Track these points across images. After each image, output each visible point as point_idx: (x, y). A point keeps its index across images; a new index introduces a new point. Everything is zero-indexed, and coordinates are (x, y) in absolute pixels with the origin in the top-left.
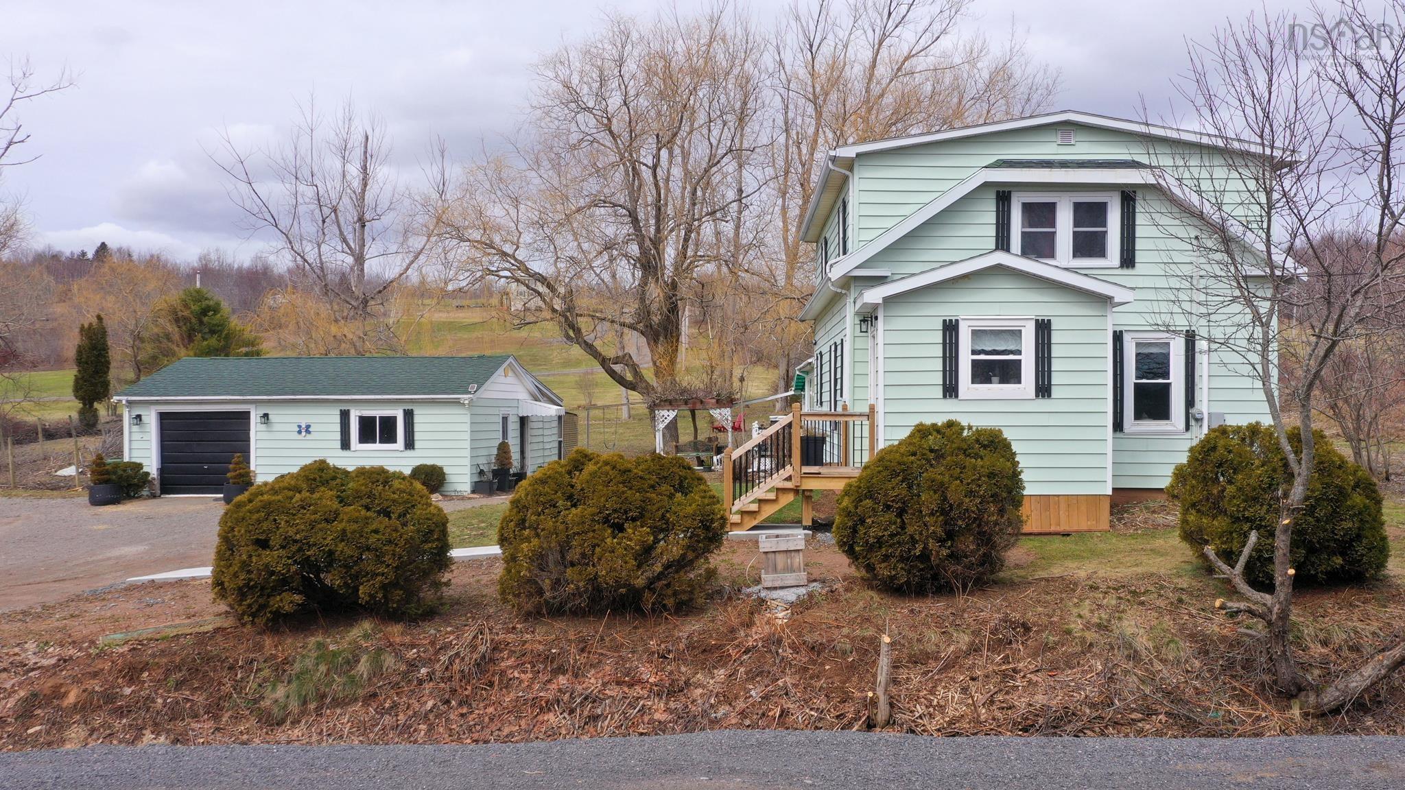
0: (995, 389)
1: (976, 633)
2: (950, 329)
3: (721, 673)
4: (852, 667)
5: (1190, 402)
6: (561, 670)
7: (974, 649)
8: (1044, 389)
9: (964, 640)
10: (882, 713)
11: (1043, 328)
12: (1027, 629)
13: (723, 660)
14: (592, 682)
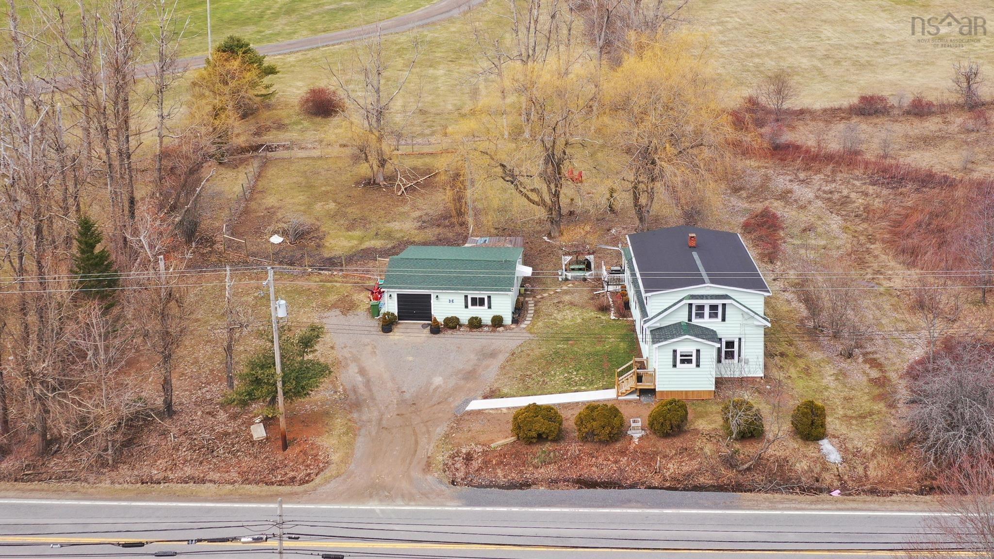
0: (686, 365)
1: (676, 450)
2: (675, 351)
3: (626, 458)
4: (652, 458)
5: (739, 356)
6: (593, 457)
7: (676, 454)
8: (698, 365)
9: (674, 452)
10: (658, 471)
11: (698, 351)
12: (686, 449)
13: (626, 455)
14: (600, 460)
